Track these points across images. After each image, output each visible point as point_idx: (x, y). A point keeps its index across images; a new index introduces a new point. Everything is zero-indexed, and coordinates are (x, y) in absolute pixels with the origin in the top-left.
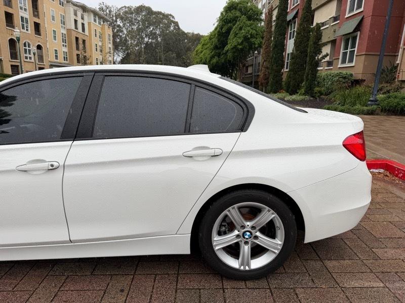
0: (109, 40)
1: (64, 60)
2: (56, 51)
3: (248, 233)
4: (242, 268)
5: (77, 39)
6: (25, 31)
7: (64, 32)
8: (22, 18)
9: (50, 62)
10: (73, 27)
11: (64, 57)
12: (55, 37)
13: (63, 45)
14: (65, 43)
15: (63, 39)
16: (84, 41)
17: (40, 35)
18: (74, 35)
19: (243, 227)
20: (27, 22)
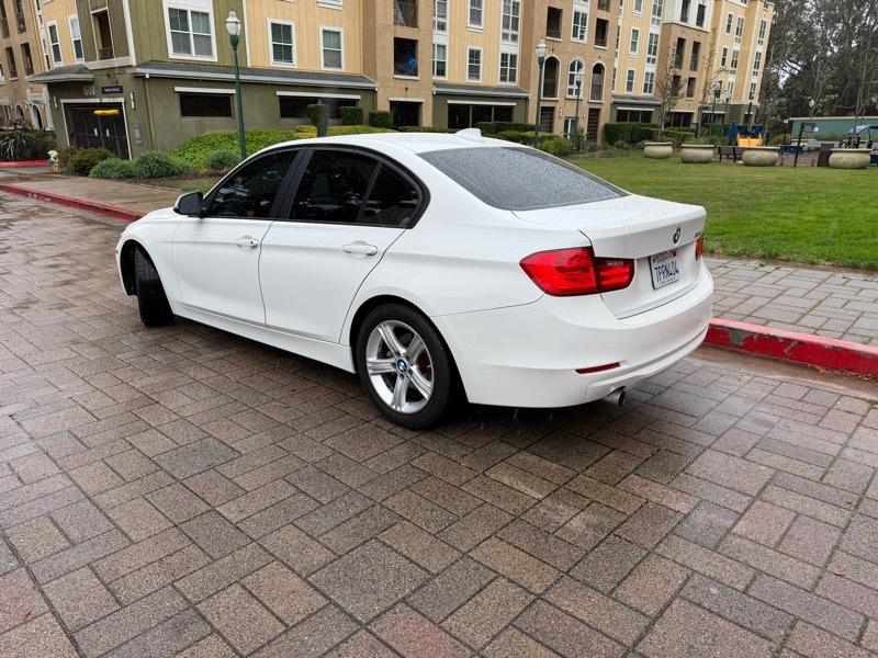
0: (762, 34)
1: (645, 91)
2: (631, 72)
3: (402, 364)
4: (394, 407)
5: (681, 42)
6: (577, 40)
7: (656, 30)
8: (577, 14)
9: (614, 96)
10: (677, 18)
11: (646, 85)
12: (634, 44)
13: (649, 59)
14: (654, 54)
15: (650, 46)
16: (696, 45)
17: (604, 44)
18: (676, 33)
19: (398, 353)
20: (584, 23)
